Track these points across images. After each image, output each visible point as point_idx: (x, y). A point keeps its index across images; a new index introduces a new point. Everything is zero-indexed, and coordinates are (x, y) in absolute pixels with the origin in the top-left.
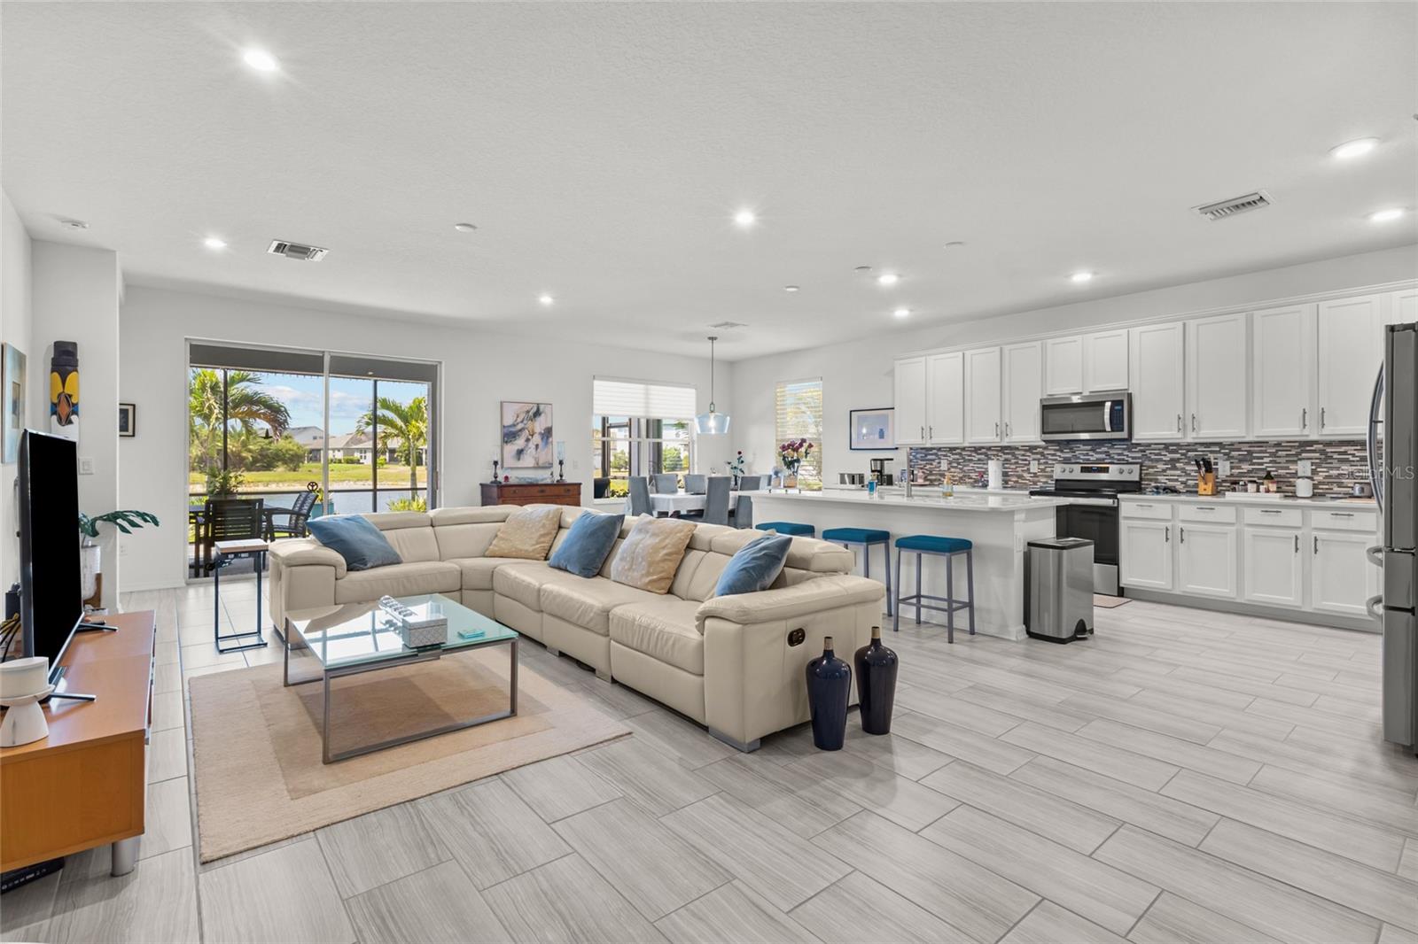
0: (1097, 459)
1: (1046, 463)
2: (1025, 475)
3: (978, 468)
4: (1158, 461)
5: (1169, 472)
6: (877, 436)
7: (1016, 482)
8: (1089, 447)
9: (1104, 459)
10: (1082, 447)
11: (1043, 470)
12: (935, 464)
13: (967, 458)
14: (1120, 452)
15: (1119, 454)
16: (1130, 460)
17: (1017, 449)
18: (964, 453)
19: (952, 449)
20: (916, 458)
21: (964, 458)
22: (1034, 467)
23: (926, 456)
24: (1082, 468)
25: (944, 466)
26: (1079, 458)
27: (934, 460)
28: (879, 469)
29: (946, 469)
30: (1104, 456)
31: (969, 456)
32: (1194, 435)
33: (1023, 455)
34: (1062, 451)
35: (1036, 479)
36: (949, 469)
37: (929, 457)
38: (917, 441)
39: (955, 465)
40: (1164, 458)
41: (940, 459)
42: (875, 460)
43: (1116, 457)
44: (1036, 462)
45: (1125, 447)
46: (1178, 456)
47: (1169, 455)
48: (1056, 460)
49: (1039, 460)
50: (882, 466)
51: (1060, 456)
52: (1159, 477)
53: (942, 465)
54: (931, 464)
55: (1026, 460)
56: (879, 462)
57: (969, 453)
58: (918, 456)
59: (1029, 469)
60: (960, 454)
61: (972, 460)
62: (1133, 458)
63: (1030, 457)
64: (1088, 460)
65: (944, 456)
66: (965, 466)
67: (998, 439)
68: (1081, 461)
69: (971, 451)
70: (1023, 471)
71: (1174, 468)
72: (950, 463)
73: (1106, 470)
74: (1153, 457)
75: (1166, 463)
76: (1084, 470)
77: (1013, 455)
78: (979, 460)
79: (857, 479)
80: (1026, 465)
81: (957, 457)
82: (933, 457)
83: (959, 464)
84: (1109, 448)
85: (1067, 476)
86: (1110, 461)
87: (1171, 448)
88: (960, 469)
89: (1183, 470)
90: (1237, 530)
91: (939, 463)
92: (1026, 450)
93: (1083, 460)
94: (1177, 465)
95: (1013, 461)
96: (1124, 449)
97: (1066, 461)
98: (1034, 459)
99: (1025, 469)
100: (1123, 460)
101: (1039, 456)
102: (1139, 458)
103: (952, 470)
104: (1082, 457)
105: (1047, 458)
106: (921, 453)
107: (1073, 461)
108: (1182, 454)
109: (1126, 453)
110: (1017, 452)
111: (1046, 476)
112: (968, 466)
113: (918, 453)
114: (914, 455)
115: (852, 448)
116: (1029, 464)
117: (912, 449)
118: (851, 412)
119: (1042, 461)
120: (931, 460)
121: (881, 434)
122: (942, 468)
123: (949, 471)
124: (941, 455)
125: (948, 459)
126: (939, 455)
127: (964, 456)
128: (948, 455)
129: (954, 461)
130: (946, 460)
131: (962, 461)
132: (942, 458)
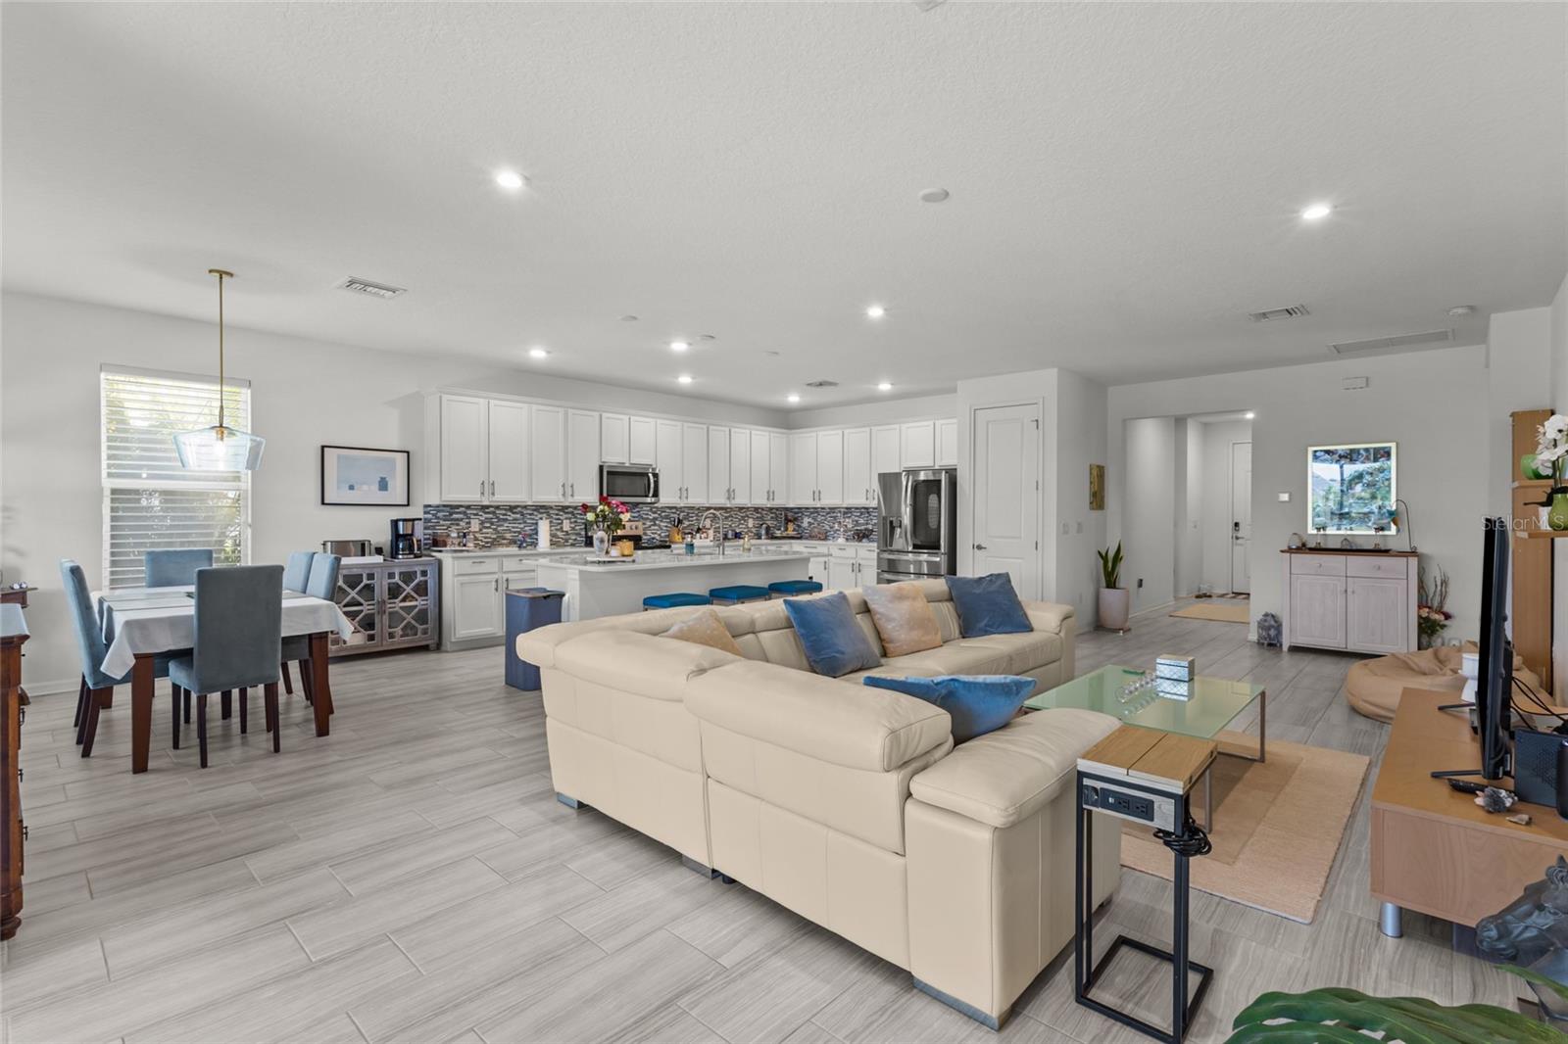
1: (576, 522)
2: (559, 533)
3: (513, 527)
5: (653, 527)
6: (375, 487)
7: (575, 540)
11: (573, 529)
12: (462, 524)
13: (501, 517)
17: (551, 508)
18: (498, 512)
19: (484, 508)
20: (438, 518)
21: (497, 518)
23: (451, 514)
25: (475, 526)
27: (462, 520)
28: (409, 531)
29: (477, 529)
31: (504, 515)
32: (685, 501)
33: (557, 515)
35: (567, 537)
36: (481, 530)
37: (455, 516)
38: (475, 497)
39: (488, 525)
41: (470, 518)
44: (568, 521)
47: (652, 515)
49: (570, 519)
50: (413, 528)
52: (647, 532)
53: (472, 525)
54: (458, 525)
55: (559, 519)
56: (409, 524)
57: (504, 512)
58: (440, 515)
59: (562, 528)
60: (494, 513)
61: (507, 519)
62: (634, 517)
63: (563, 516)
65: (475, 515)
66: (499, 526)
67: (563, 500)
69: (505, 510)
70: (557, 530)
71: (655, 525)
72: (482, 523)
74: (644, 516)
75: (651, 520)
77: (548, 514)
78: (514, 519)
80: (559, 524)
81: (491, 516)
82: (461, 516)
83: (492, 524)
87: (653, 510)
88: (494, 529)
89: (659, 526)
91: (469, 523)
92: (559, 510)
94: (656, 522)
98: (566, 519)
99: (559, 527)
101: (570, 516)
102: (637, 517)
103: (484, 530)
105: (576, 517)
106: (443, 511)
108: (659, 514)
110: (551, 512)
111: (576, 534)
112: (502, 525)
113: (439, 511)
114: (433, 515)
115: (326, 502)
116: (562, 523)
117: (430, 506)
118: (323, 447)
119: (573, 520)
120: (457, 519)
121: (383, 485)
122: (472, 529)
123: (481, 532)
124: (470, 513)
125: (479, 518)
126: (468, 513)
127: (498, 515)
128: (479, 513)
129: (486, 520)
130: (477, 519)
131: (496, 520)
132: (472, 517)
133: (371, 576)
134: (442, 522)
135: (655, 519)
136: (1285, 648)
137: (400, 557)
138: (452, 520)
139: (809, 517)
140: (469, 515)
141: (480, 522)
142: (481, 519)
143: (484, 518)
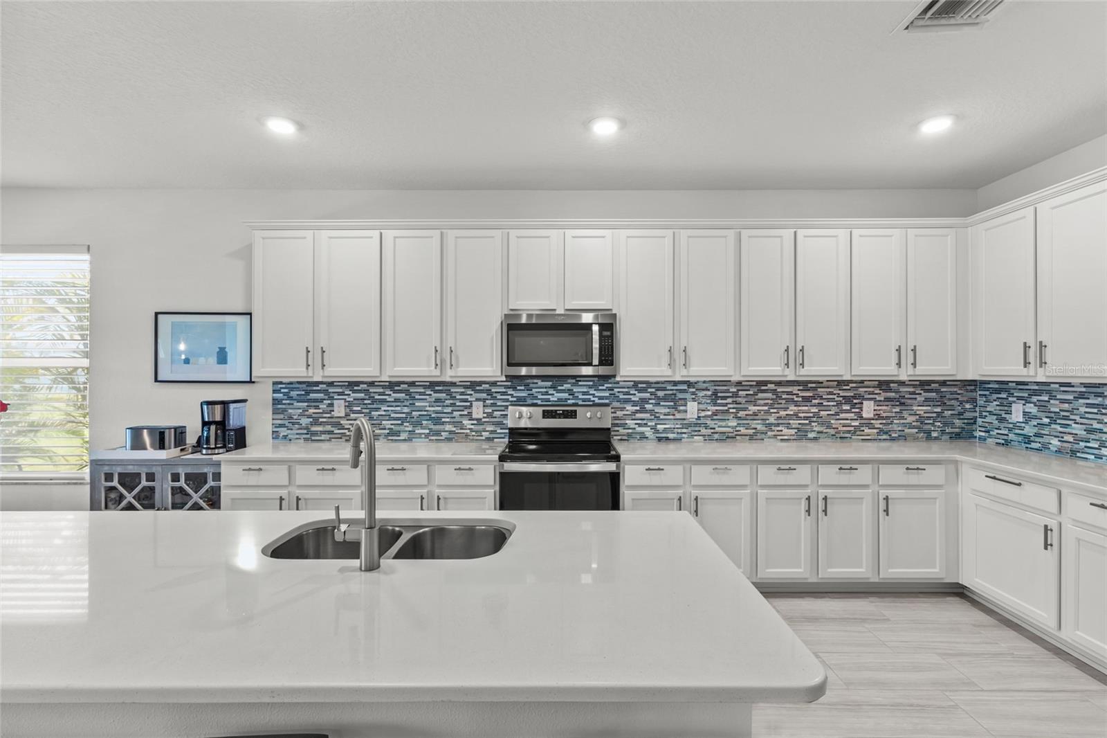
0: (560, 400)
1: (493, 405)
2: (466, 422)
3: (395, 412)
4: (627, 401)
5: (639, 415)
6: (213, 360)
7: (452, 432)
8: (549, 384)
9: (566, 400)
10: (540, 383)
11: (490, 415)
12: (323, 406)
13: (377, 397)
14: (585, 390)
15: (584, 393)
16: (597, 400)
17: (453, 384)
18: (373, 390)
19: (352, 385)
20: (291, 398)
21: (372, 398)
22: (478, 411)
23: (308, 393)
24: (544, 411)
25: (339, 409)
26: (536, 398)
27: (321, 401)
28: (218, 418)
29: (343, 414)
30: (566, 395)
31: (380, 394)
32: (684, 372)
33: (462, 394)
34: (515, 389)
35: (481, 427)
36: (347, 415)
37: (313, 396)
38: (296, 371)
39: (358, 408)
40: (634, 398)
41: (332, 398)
42: (209, 403)
43: (581, 397)
44: (481, 403)
45: (591, 383)
46: (648, 395)
47: (638, 395)
48: (507, 400)
49: (484, 400)
50: (225, 413)
51: (512, 395)
52: (627, 422)
53: (336, 408)
54: (317, 407)
55: (466, 401)
56: (218, 408)
57: (382, 390)
58: (294, 394)
59: (470, 414)
60: (366, 392)
61: (385, 401)
62: (600, 398)
63: (472, 396)
64: (548, 400)
65: (339, 394)
66: (374, 410)
67: (437, 372)
68: (539, 402)
70: (462, 416)
71: (643, 410)
72: (349, 405)
73: (573, 415)
74: (622, 396)
75: (635, 404)
76: (546, 415)
77: (449, 393)
78: (396, 400)
79: (170, 438)
80: (466, 407)
81: (362, 395)
82: (321, 395)
83: (364, 406)
84: (573, 385)
85: (524, 423)
86: (573, 401)
87: (640, 385)
88: (367, 414)
89: (653, 413)
90: (752, 493)
91: (331, 405)
92: (466, 387)
93: (542, 400)
94: (646, 406)
95: (448, 402)
96: (590, 387)
97: (520, 402)
98: (477, 400)
99: (466, 413)
100: (589, 400)
101: (484, 395)
102: (606, 398)
103: (353, 416)
104: (540, 397)
105: (496, 399)
106: (298, 389)
107: (529, 402)
108: (652, 394)
109: (592, 392)
110: (453, 390)
111: (494, 424)
112: (377, 409)
113: (292, 389)
114: (285, 394)
115: (159, 379)
116: (471, 406)
117: (281, 383)
118: (157, 314)
119: (488, 402)
120: (316, 400)
121: (222, 357)
122: (335, 414)
123: (348, 418)
124: (333, 393)
125: (345, 399)
126: (330, 392)
127: (372, 395)
128: (346, 393)
129: (356, 402)
130: (343, 401)
131: (369, 402)
132: (335, 397)
133: (150, 477)
134: (296, 404)
135: (645, 401)
137: (204, 452)
138: (308, 401)
139: (1026, 401)
140: (332, 395)
141: (347, 404)
142: (348, 400)
143: (352, 399)
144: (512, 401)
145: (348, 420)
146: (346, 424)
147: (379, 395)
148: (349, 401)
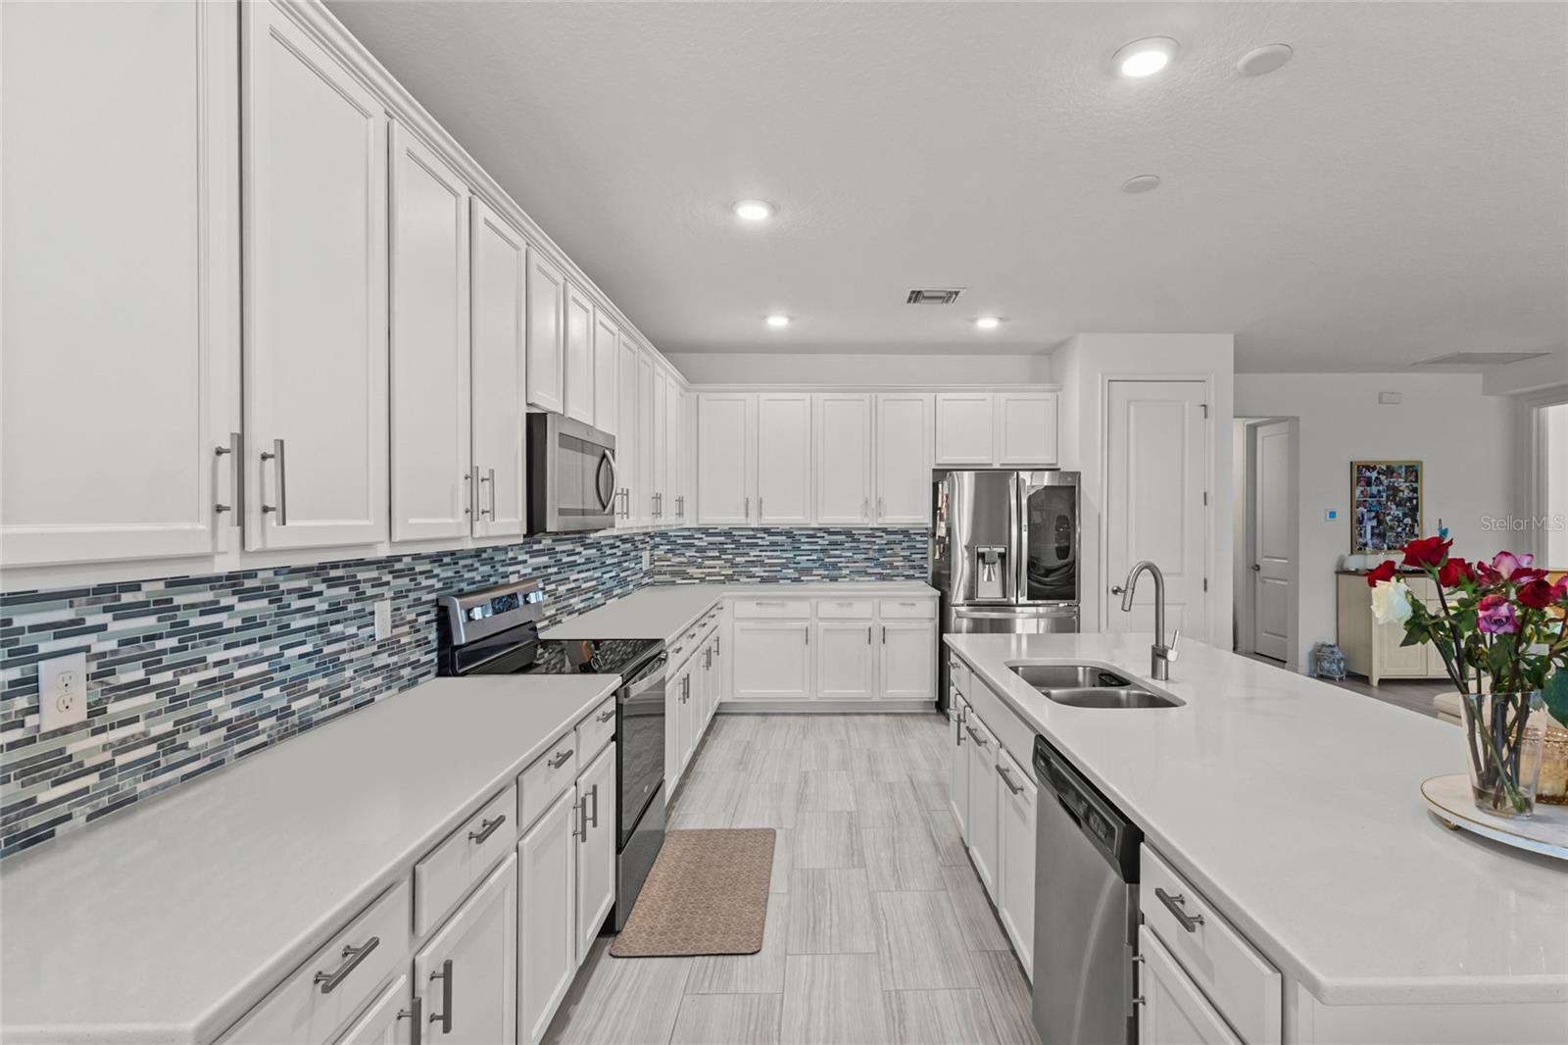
11: (412, 626)
18: (181, 605)
21: (180, 628)
24: (490, 601)
31: (208, 614)
36: (96, 710)
41: (30, 655)
49: (406, 594)
53: (48, 697)
60: (160, 609)
61: (217, 630)
65: (61, 630)
72: (105, 667)
76: (496, 607)
81: (149, 622)
88: (162, 690)
103: (115, 708)
123: (98, 722)
124: (34, 629)
125: (87, 649)
126: (21, 630)
127: (181, 616)
128: (91, 621)
129: (127, 651)
130: (83, 655)
131: (173, 642)
132: (43, 649)
136: (1375, 682)
140: (25, 641)
141: (93, 667)
142: (96, 649)
143: (112, 645)
144: (438, 590)
145: (95, 732)
146: (90, 752)
147: (202, 613)
148: (103, 655)
